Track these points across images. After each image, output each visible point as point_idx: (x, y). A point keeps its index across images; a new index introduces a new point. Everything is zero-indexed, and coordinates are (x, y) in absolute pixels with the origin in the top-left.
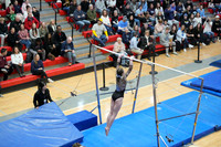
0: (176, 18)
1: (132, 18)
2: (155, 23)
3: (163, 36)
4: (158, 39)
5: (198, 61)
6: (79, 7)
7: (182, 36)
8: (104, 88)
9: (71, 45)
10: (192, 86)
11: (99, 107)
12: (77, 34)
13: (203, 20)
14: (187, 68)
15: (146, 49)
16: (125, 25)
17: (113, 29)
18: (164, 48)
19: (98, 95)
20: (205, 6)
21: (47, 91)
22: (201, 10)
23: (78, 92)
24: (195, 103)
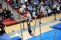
0: (48, 6)
1: (33, 5)
2: (41, 7)
3: (43, 11)
4: (42, 12)
5: (55, 19)
6: (15, 2)
7: (50, 11)
8: (24, 29)
9: (12, 15)
10: (53, 28)
11: (22, 35)
12: (15, 11)
13: (57, 6)
14: (52, 22)
15: (38, 16)
16: (31, 8)
17: (27, 9)
18: (44, 15)
19: (21, 31)
20: (57, 1)
21: (4, 30)
22: (56, 3)
23: (15, 30)
24: (54, 33)
